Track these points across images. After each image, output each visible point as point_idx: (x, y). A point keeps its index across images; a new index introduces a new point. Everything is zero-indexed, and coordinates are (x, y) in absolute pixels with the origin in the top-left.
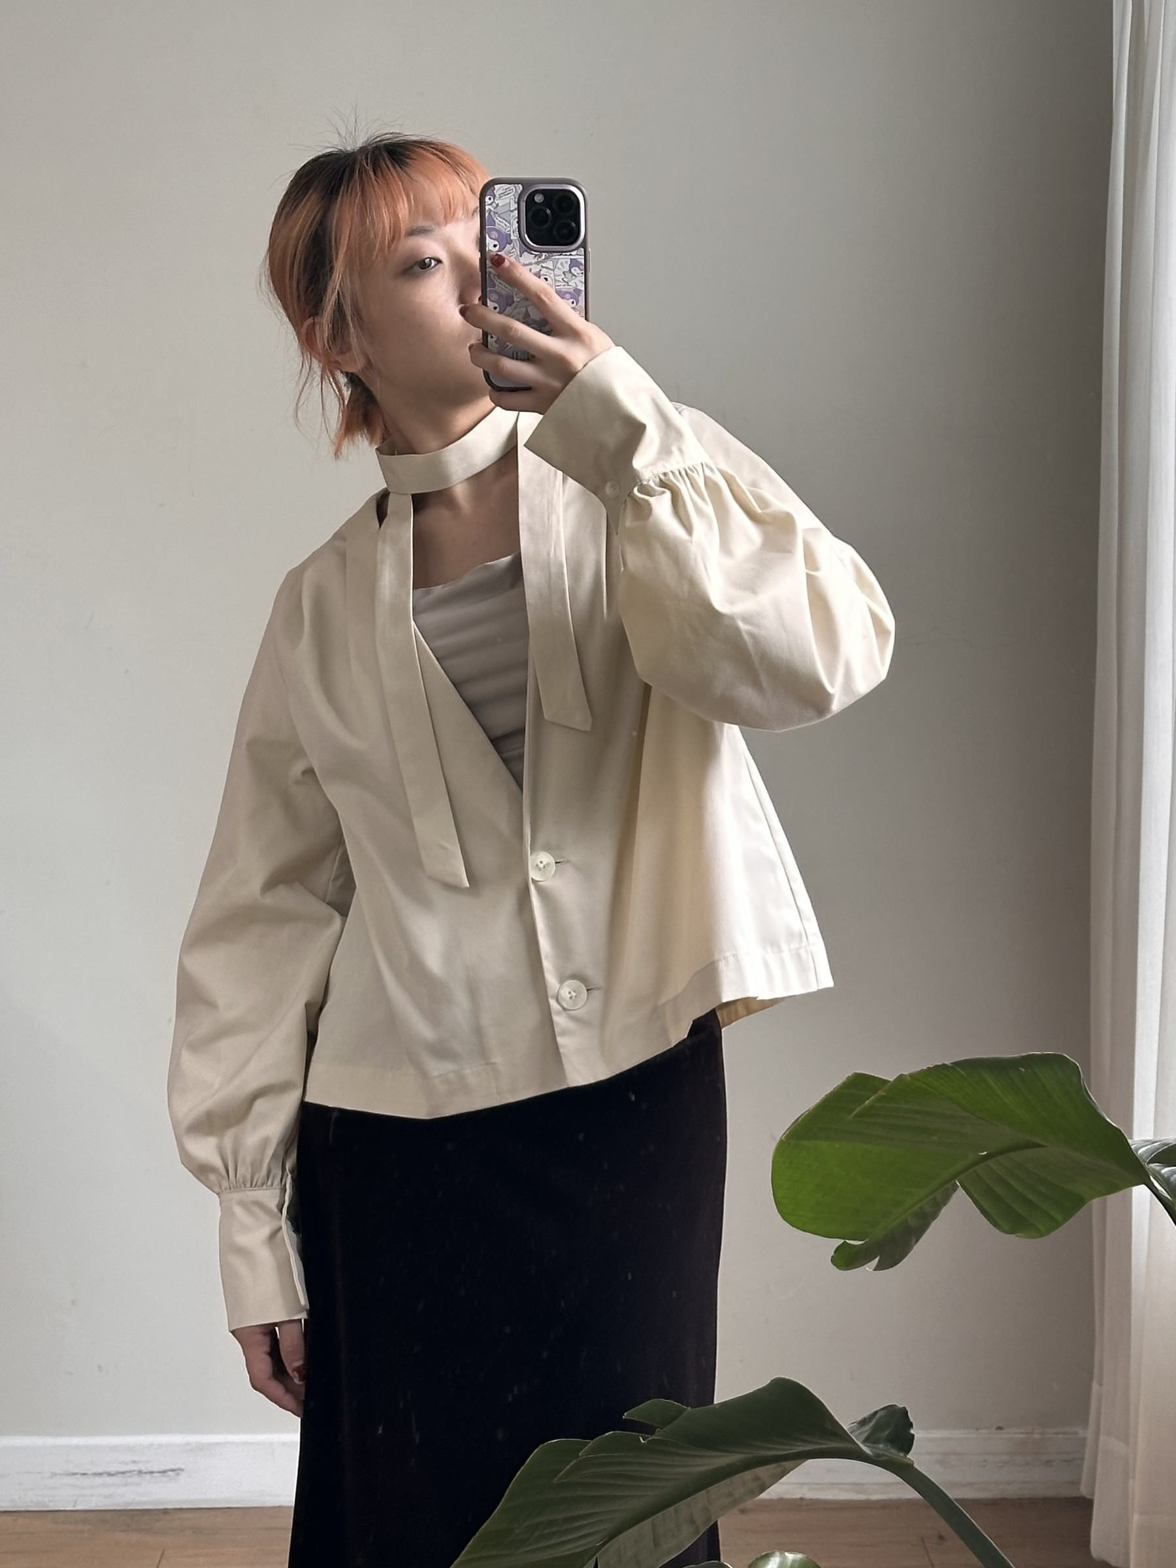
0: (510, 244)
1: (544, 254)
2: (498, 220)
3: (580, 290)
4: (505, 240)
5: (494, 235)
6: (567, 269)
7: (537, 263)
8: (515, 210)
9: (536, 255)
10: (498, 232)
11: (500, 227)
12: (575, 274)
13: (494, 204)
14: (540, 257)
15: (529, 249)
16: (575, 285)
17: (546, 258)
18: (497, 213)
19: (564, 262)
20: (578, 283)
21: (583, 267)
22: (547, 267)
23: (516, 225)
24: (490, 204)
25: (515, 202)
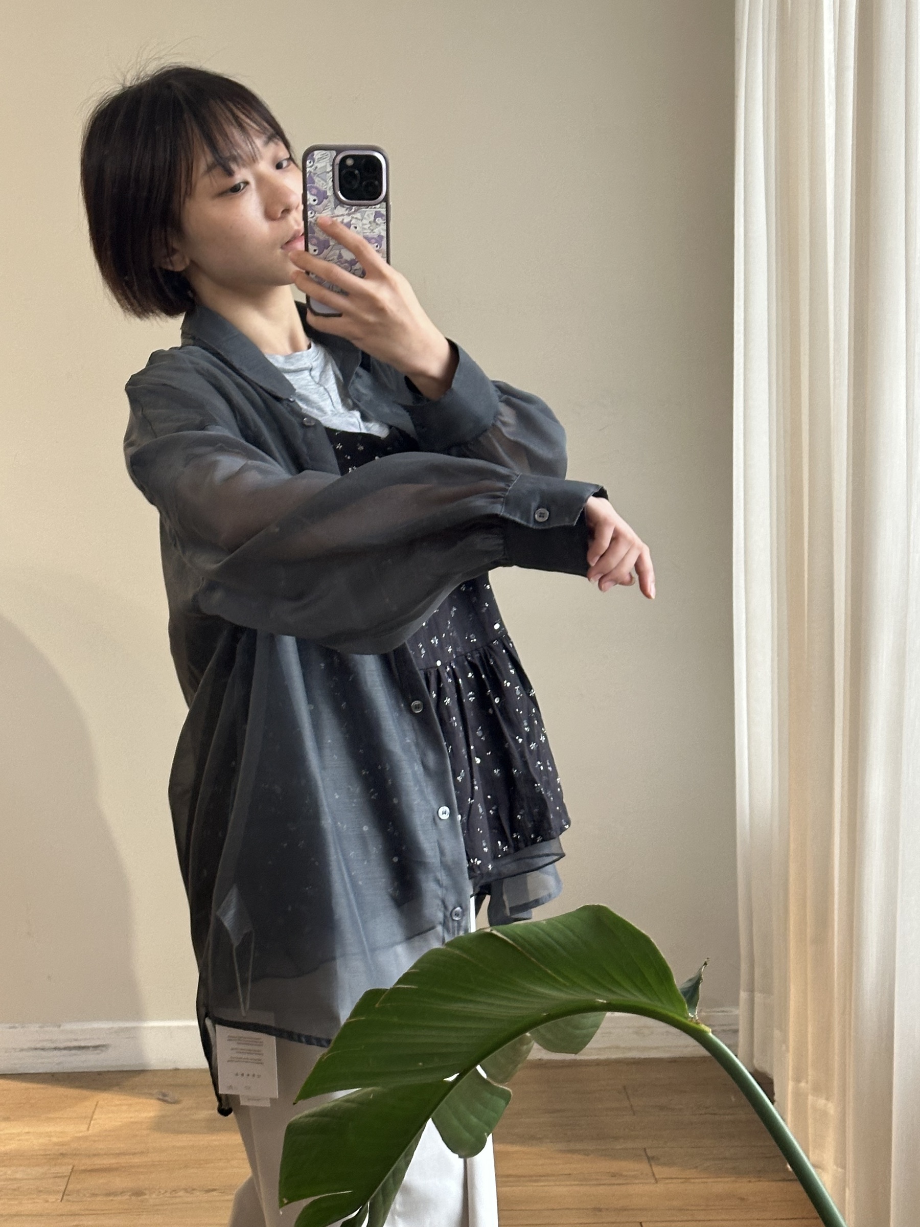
0: (326, 199)
1: (354, 208)
2: (316, 179)
4: (322, 196)
5: (314, 191)
6: (372, 218)
7: (349, 215)
8: (330, 171)
9: (347, 208)
11: (318, 186)
12: (379, 222)
14: (351, 210)
15: (342, 203)
16: (379, 232)
18: (315, 174)
19: (370, 215)
20: (381, 231)
21: (385, 218)
22: (356, 218)
23: (331, 184)
24: (309, 167)
25: (331, 166)
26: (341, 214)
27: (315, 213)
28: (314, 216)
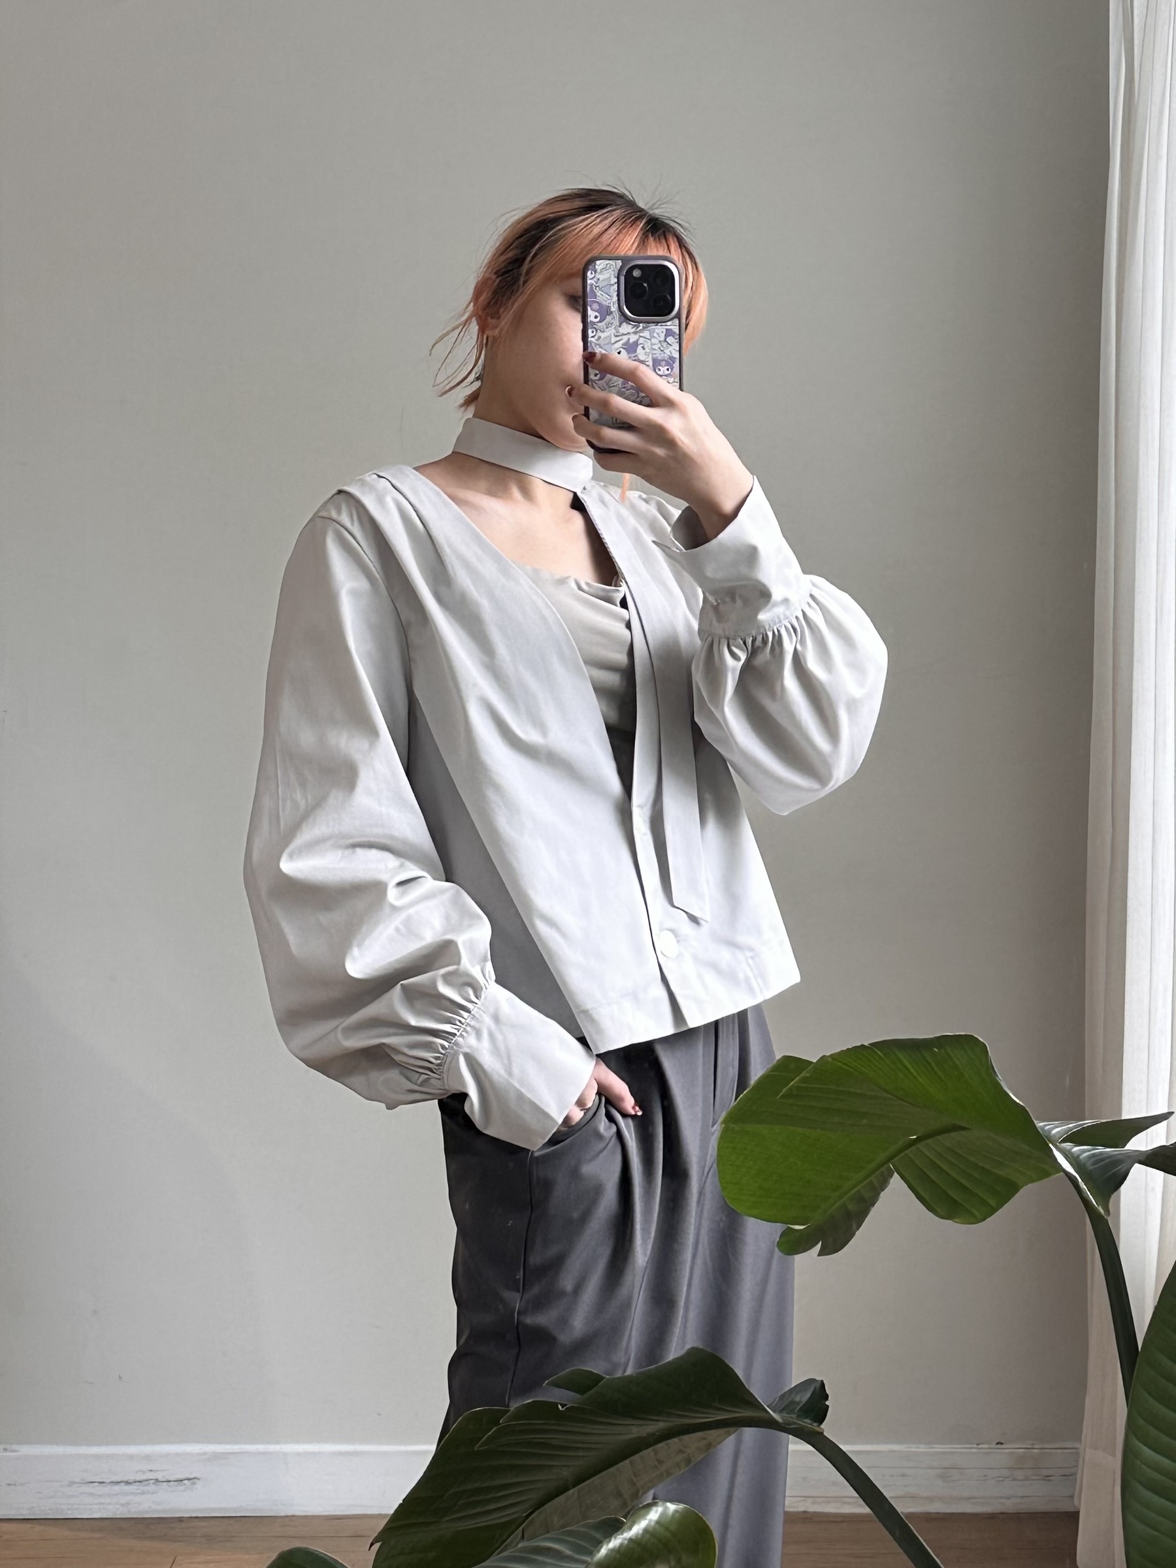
0: (610, 315)
1: (641, 325)
2: (599, 293)
3: (675, 358)
4: (605, 312)
5: (596, 306)
6: (662, 339)
7: (635, 333)
8: (615, 283)
10: (599, 303)
11: (600, 300)
12: (671, 343)
13: (595, 279)
14: (637, 328)
15: (627, 319)
16: (669, 354)
18: (596, 287)
19: (660, 333)
20: (673, 352)
22: (644, 337)
23: (615, 298)
24: (591, 279)
25: (615, 277)
26: (626, 332)
27: (596, 332)
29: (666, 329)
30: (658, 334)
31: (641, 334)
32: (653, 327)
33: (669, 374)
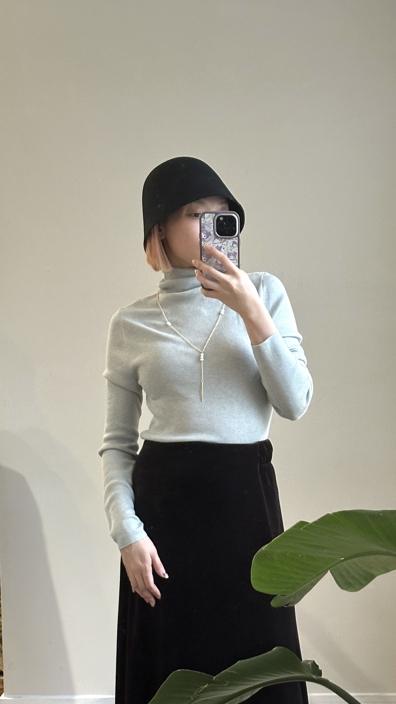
0: (210, 236)
1: (223, 239)
2: (206, 227)
3: (236, 253)
4: (208, 234)
5: (205, 232)
6: (231, 244)
7: (221, 243)
8: (212, 223)
9: (220, 240)
10: (206, 231)
11: (207, 230)
12: (235, 247)
13: (205, 221)
14: (222, 240)
15: (218, 238)
17: (224, 241)
18: (205, 224)
19: (231, 243)
20: (235, 250)
21: (238, 244)
22: (224, 244)
23: (212, 229)
24: (203, 221)
25: (212, 220)
26: (217, 242)
27: (205, 242)
28: (205, 244)
29: (233, 241)
30: (230, 243)
31: (223, 243)
32: (228, 240)
33: (234, 259)
